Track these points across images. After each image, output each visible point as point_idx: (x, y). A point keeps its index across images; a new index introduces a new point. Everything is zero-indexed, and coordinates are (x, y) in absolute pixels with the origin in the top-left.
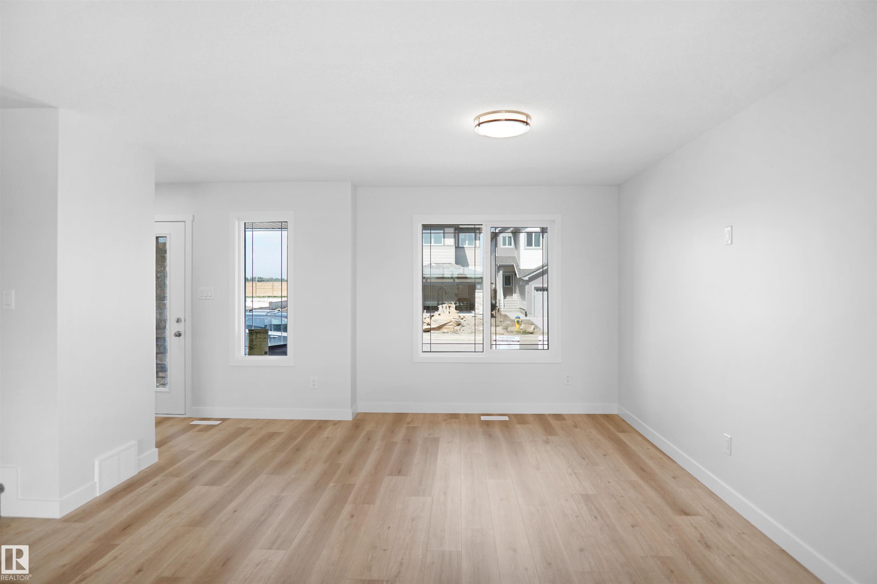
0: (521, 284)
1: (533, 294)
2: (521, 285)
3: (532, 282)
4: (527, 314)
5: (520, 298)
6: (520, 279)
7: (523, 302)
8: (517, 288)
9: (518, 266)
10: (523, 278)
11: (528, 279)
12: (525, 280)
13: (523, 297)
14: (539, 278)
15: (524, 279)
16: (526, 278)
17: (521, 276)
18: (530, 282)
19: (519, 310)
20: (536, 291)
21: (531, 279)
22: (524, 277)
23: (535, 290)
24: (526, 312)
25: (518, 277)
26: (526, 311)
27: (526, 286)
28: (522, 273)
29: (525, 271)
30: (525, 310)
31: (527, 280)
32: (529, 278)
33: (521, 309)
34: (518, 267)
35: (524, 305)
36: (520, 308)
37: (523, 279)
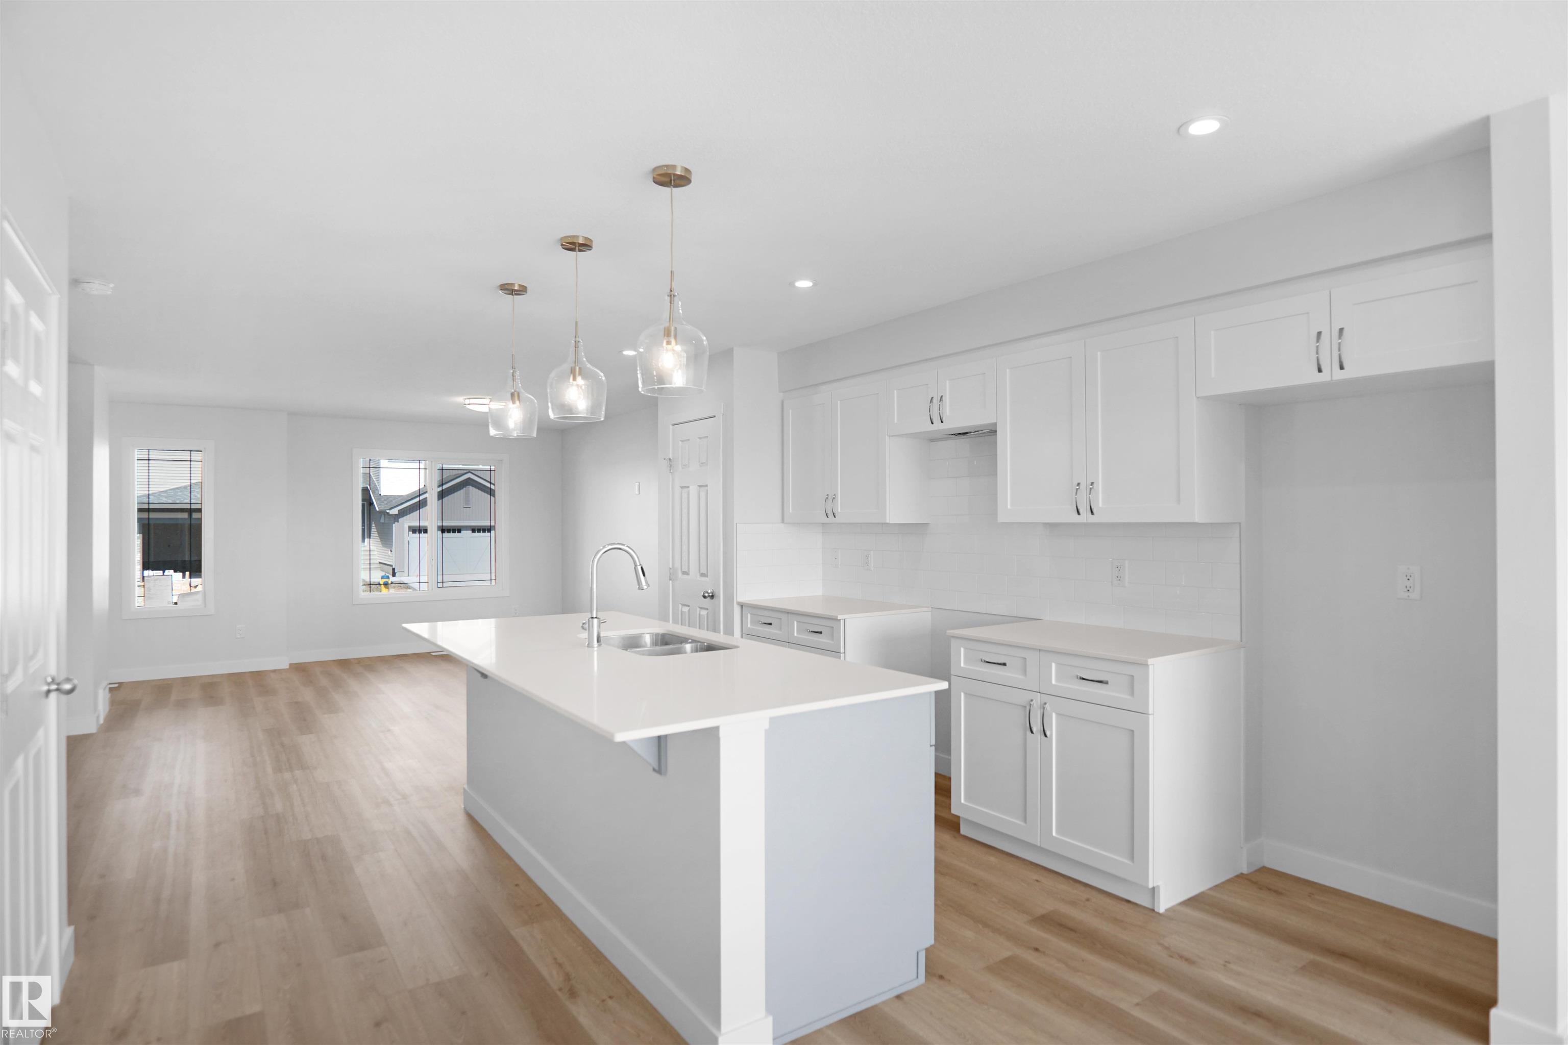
0: (382, 520)
1: (406, 538)
2: (383, 523)
3: (405, 518)
4: (396, 572)
5: (381, 546)
6: (383, 513)
7: (387, 552)
8: (373, 525)
9: (376, 490)
10: (388, 511)
11: (397, 513)
12: (392, 515)
13: (384, 544)
14: (414, 513)
15: (390, 513)
16: (395, 511)
17: (383, 507)
18: (400, 518)
19: (379, 566)
20: (411, 533)
21: (403, 513)
22: (390, 509)
23: (409, 531)
24: (394, 569)
25: (377, 509)
26: (394, 567)
27: (394, 525)
28: (386, 502)
29: (391, 499)
30: (391, 566)
31: (395, 515)
32: (399, 511)
33: (382, 565)
34: (376, 492)
35: (389, 556)
36: (380, 563)
37: (388, 513)
